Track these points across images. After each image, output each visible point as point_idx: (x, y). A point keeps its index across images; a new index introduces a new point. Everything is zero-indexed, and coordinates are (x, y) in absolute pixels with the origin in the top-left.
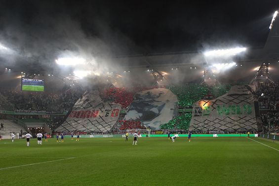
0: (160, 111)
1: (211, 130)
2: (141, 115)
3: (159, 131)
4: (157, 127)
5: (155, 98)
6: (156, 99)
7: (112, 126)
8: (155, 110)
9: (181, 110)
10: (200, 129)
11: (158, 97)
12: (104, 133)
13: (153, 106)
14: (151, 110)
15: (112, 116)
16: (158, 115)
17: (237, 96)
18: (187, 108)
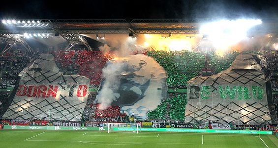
0: (143, 91)
1: (214, 122)
2: (118, 95)
3: (146, 121)
4: (144, 116)
5: (135, 71)
6: (137, 73)
7: (81, 111)
8: (136, 90)
9: (171, 90)
10: (199, 119)
11: (139, 69)
12: (72, 122)
13: (133, 84)
14: (131, 89)
15: (79, 95)
16: (142, 97)
17: (243, 73)
18: (179, 87)
